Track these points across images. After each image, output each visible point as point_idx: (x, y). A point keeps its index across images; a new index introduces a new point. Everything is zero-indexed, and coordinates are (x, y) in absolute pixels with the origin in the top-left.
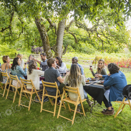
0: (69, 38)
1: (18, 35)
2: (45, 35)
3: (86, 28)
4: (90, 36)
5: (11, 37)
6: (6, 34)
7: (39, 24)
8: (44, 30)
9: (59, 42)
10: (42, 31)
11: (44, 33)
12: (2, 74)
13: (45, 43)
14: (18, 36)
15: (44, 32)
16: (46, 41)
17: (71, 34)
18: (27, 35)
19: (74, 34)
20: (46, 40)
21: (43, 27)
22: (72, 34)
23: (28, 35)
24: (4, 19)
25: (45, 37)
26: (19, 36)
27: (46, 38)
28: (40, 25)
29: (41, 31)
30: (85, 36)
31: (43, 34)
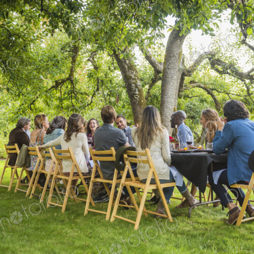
0: (202, 101)
1: (89, 96)
2: (136, 87)
3: (234, 73)
4: (250, 92)
5: (74, 101)
6: (65, 93)
7: (124, 64)
8: (133, 77)
9: (166, 99)
10: (130, 79)
11: (133, 83)
12: (29, 151)
13: (135, 103)
14: (90, 98)
15: (134, 81)
16: (139, 99)
17: (202, 88)
18: (108, 97)
19: (212, 90)
20: (137, 97)
21: (132, 69)
22: (205, 89)
23: (110, 95)
24: (57, 60)
25: (135, 91)
26: (92, 98)
27: (137, 93)
28: (126, 67)
29: (128, 79)
30: (239, 96)
31: (131, 85)
